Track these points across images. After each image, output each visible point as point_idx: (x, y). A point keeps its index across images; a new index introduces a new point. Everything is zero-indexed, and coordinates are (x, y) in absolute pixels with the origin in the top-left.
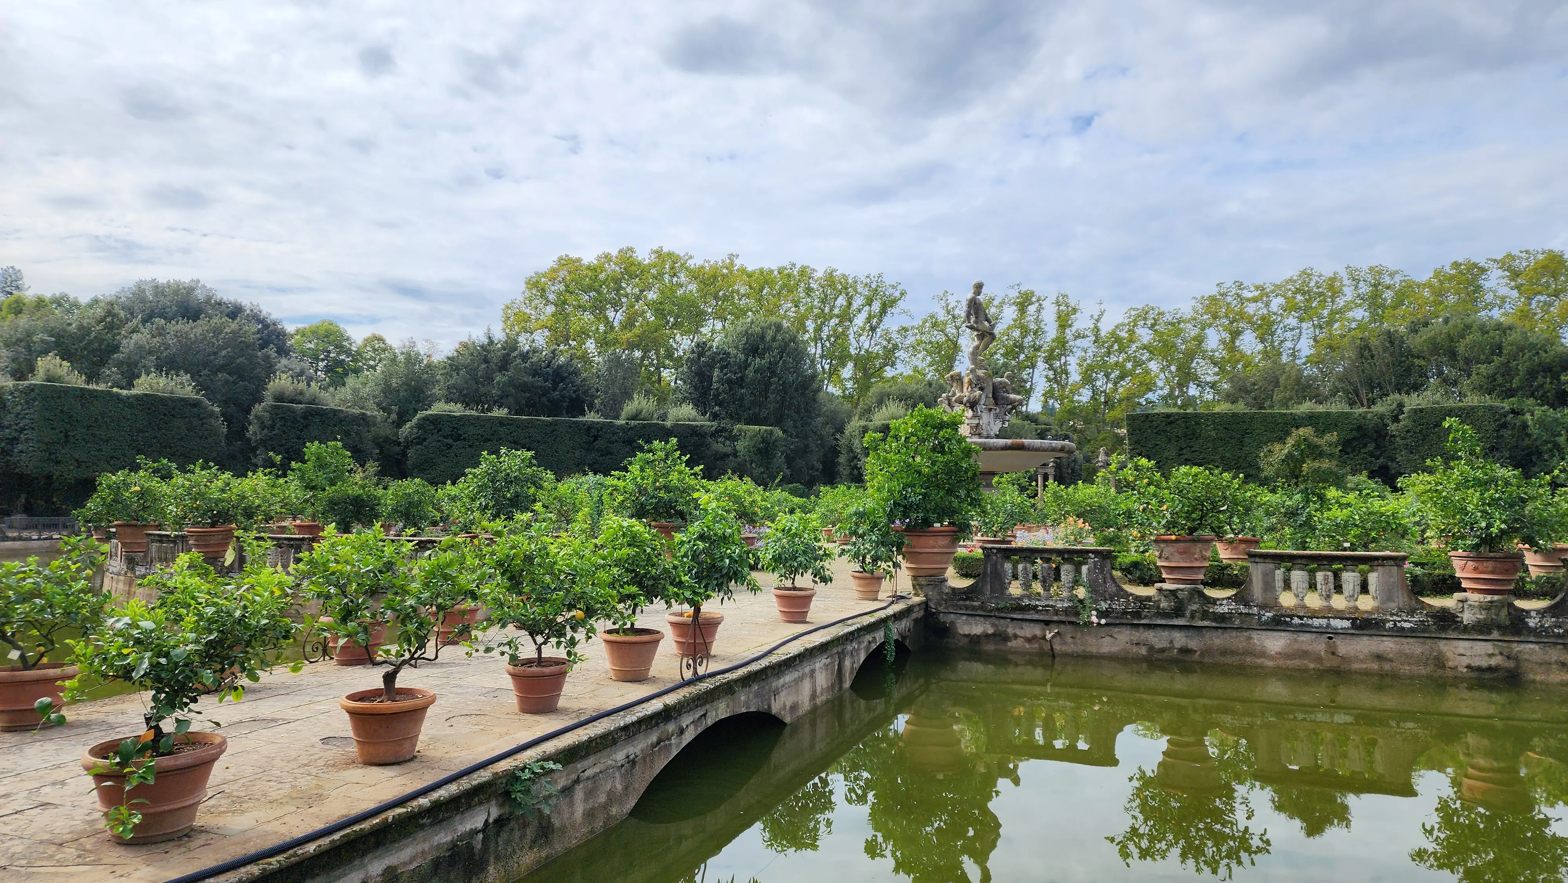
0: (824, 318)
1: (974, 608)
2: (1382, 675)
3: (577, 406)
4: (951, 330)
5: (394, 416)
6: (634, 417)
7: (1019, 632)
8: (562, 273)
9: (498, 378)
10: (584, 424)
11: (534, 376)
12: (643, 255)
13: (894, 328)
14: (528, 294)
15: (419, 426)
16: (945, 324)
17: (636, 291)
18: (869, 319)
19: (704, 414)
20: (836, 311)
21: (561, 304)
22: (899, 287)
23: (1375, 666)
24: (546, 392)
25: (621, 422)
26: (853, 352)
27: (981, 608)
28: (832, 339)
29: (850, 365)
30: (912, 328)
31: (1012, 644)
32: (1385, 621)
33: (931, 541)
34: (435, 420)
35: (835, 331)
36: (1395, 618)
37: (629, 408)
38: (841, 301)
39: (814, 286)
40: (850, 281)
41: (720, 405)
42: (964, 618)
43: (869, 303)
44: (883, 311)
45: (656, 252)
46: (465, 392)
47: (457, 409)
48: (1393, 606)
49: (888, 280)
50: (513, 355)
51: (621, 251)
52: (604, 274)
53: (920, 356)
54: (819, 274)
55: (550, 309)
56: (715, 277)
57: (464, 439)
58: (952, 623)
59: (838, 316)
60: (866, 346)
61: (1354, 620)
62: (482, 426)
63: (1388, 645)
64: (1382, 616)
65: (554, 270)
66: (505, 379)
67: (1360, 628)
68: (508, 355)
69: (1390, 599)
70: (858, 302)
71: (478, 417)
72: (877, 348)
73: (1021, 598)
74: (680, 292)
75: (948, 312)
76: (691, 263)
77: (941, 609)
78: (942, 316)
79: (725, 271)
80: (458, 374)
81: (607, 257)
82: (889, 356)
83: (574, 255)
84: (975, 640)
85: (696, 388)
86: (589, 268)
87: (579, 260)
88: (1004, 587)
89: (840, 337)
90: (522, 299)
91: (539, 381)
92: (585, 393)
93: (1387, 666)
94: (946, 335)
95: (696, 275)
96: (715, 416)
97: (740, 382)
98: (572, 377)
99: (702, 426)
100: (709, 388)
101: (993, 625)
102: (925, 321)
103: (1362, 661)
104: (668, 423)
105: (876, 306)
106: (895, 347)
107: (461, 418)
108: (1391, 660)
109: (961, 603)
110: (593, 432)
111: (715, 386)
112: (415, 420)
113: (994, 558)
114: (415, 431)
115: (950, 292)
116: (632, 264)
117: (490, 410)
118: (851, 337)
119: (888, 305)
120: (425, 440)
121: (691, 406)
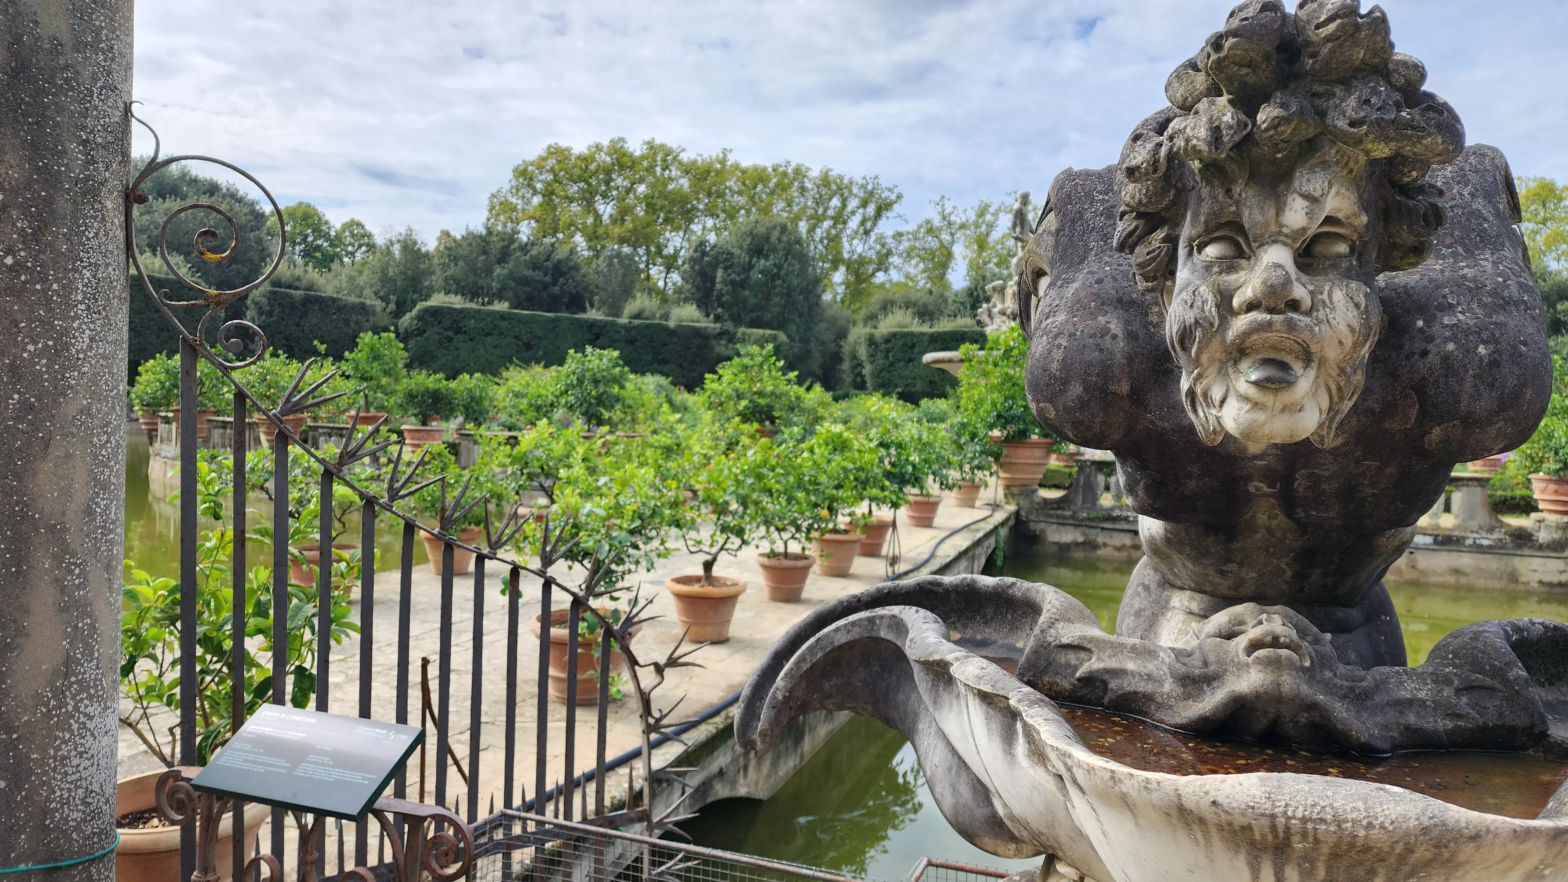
0: (817, 220)
1: (1065, 517)
2: (1458, 588)
3: (577, 303)
4: (945, 237)
5: (392, 307)
6: (637, 316)
7: (1109, 541)
8: (551, 162)
9: (498, 271)
10: (586, 321)
11: (534, 270)
12: (635, 147)
13: (890, 232)
14: (514, 183)
15: (419, 318)
16: (940, 230)
17: (627, 183)
18: (863, 222)
19: (708, 315)
20: (831, 212)
21: (548, 194)
22: (896, 191)
23: (1451, 580)
24: (545, 287)
25: (623, 320)
26: (846, 256)
27: (1072, 517)
28: (825, 242)
29: (842, 269)
30: (908, 233)
31: (1101, 552)
32: (1465, 538)
33: (1027, 452)
34: (436, 313)
35: (828, 233)
36: (1475, 535)
37: (631, 307)
38: (835, 202)
39: (808, 185)
40: (846, 181)
41: (722, 307)
42: (1055, 526)
43: (864, 204)
44: (878, 214)
45: (649, 143)
46: (463, 283)
47: (457, 302)
48: (1474, 524)
49: (885, 182)
50: (512, 247)
51: (612, 141)
52: (595, 164)
53: (913, 262)
54: (815, 172)
55: (537, 200)
56: (708, 172)
57: (465, 332)
58: (1042, 531)
59: (832, 218)
60: (859, 249)
61: (1436, 536)
62: (483, 320)
63: (1465, 560)
64: (1462, 534)
65: (544, 159)
66: (505, 271)
67: (1442, 543)
68: (508, 247)
69: (1471, 517)
70: (853, 203)
71: (479, 311)
72: (870, 253)
73: (1112, 509)
74: (670, 187)
75: (944, 218)
76: (684, 157)
77: (1032, 517)
78: (937, 222)
79: (719, 166)
80: (456, 265)
81: (598, 148)
82: (882, 263)
83: (563, 144)
84: (1064, 548)
85: (698, 288)
86: (579, 157)
87: (568, 149)
88: (1095, 498)
89: (834, 240)
90: (508, 188)
91: (538, 275)
92: (585, 288)
93: (1463, 580)
94: (941, 242)
95: (687, 169)
96: (717, 319)
97: (743, 284)
98: (573, 272)
99: (706, 328)
100: (712, 288)
101: (1084, 534)
102: (920, 227)
103: (1440, 575)
104: (672, 324)
105: (871, 209)
106: (889, 253)
107: (462, 311)
108: (1467, 575)
109: (1052, 512)
110: (596, 330)
111: (718, 286)
112: (415, 311)
113: (1088, 470)
114: (415, 322)
115: (947, 197)
116: (624, 155)
117: (490, 303)
118: (844, 239)
119: (883, 208)
120: (424, 331)
121: (694, 307)
